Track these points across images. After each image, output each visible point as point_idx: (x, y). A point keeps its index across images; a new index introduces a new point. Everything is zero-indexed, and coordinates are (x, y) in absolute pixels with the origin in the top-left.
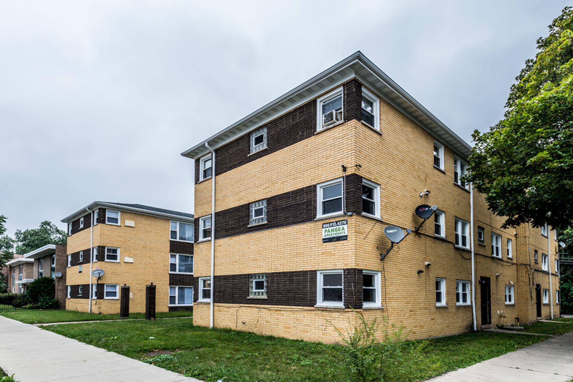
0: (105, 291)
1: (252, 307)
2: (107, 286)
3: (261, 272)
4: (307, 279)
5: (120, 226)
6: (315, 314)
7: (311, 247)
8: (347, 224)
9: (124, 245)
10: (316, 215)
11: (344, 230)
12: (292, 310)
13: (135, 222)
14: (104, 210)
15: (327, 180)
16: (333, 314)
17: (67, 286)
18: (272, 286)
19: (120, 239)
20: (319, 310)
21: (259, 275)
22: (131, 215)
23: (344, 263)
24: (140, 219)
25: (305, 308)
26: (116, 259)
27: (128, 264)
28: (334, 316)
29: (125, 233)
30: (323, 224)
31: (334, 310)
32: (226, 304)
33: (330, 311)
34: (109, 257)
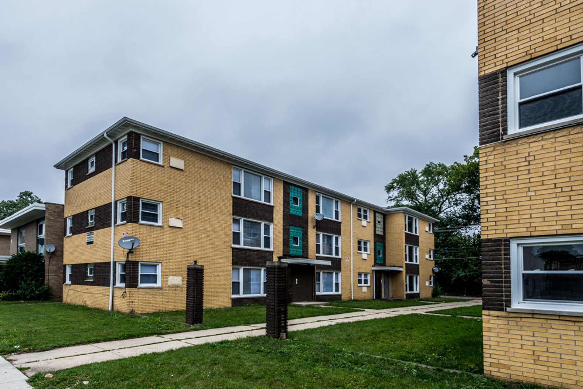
0: (140, 273)
2: (141, 265)
5: (162, 166)
9: (169, 199)
13: (185, 162)
19: (163, 188)
22: (179, 149)
24: (191, 158)
26: (156, 221)
27: (175, 230)
34: (146, 217)
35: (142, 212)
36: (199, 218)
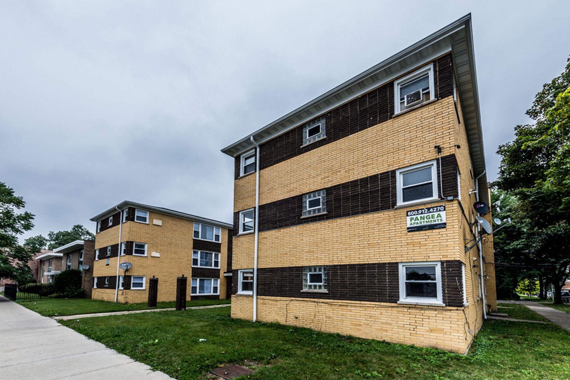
0: (132, 282)
1: (307, 301)
2: (133, 277)
3: (318, 265)
4: (386, 272)
6: (398, 311)
7: (390, 237)
8: (445, 210)
10: (396, 203)
11: (441, 217)
12: (363, 305)
14: (134, 210)
15: (412, 164)
16: (426, 312)
17: (94, 278)
18: (334, 279)
19: (148, 236)
20: (403, 307)
21: (315, 267)
22: (159, 215)
23: (442, 254)
24: (167, 219)
25: (382, 304)
26: (144, 253)
27: (155, 258)
28: (428, 315)
29: (153, 231)
30: (407, 212)
31: (427, 307)
32: (273, 298)
33: (422, 309)
34: (137, 251)
35: (135, 250)
36: (171, 252)
